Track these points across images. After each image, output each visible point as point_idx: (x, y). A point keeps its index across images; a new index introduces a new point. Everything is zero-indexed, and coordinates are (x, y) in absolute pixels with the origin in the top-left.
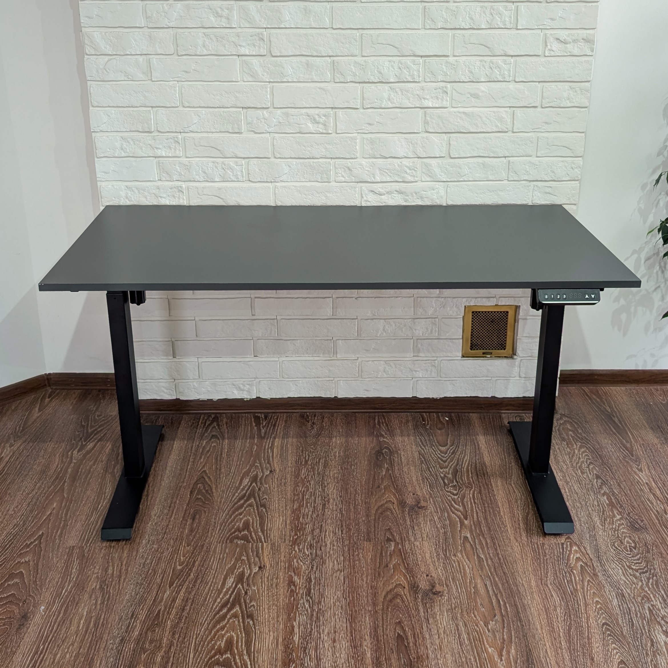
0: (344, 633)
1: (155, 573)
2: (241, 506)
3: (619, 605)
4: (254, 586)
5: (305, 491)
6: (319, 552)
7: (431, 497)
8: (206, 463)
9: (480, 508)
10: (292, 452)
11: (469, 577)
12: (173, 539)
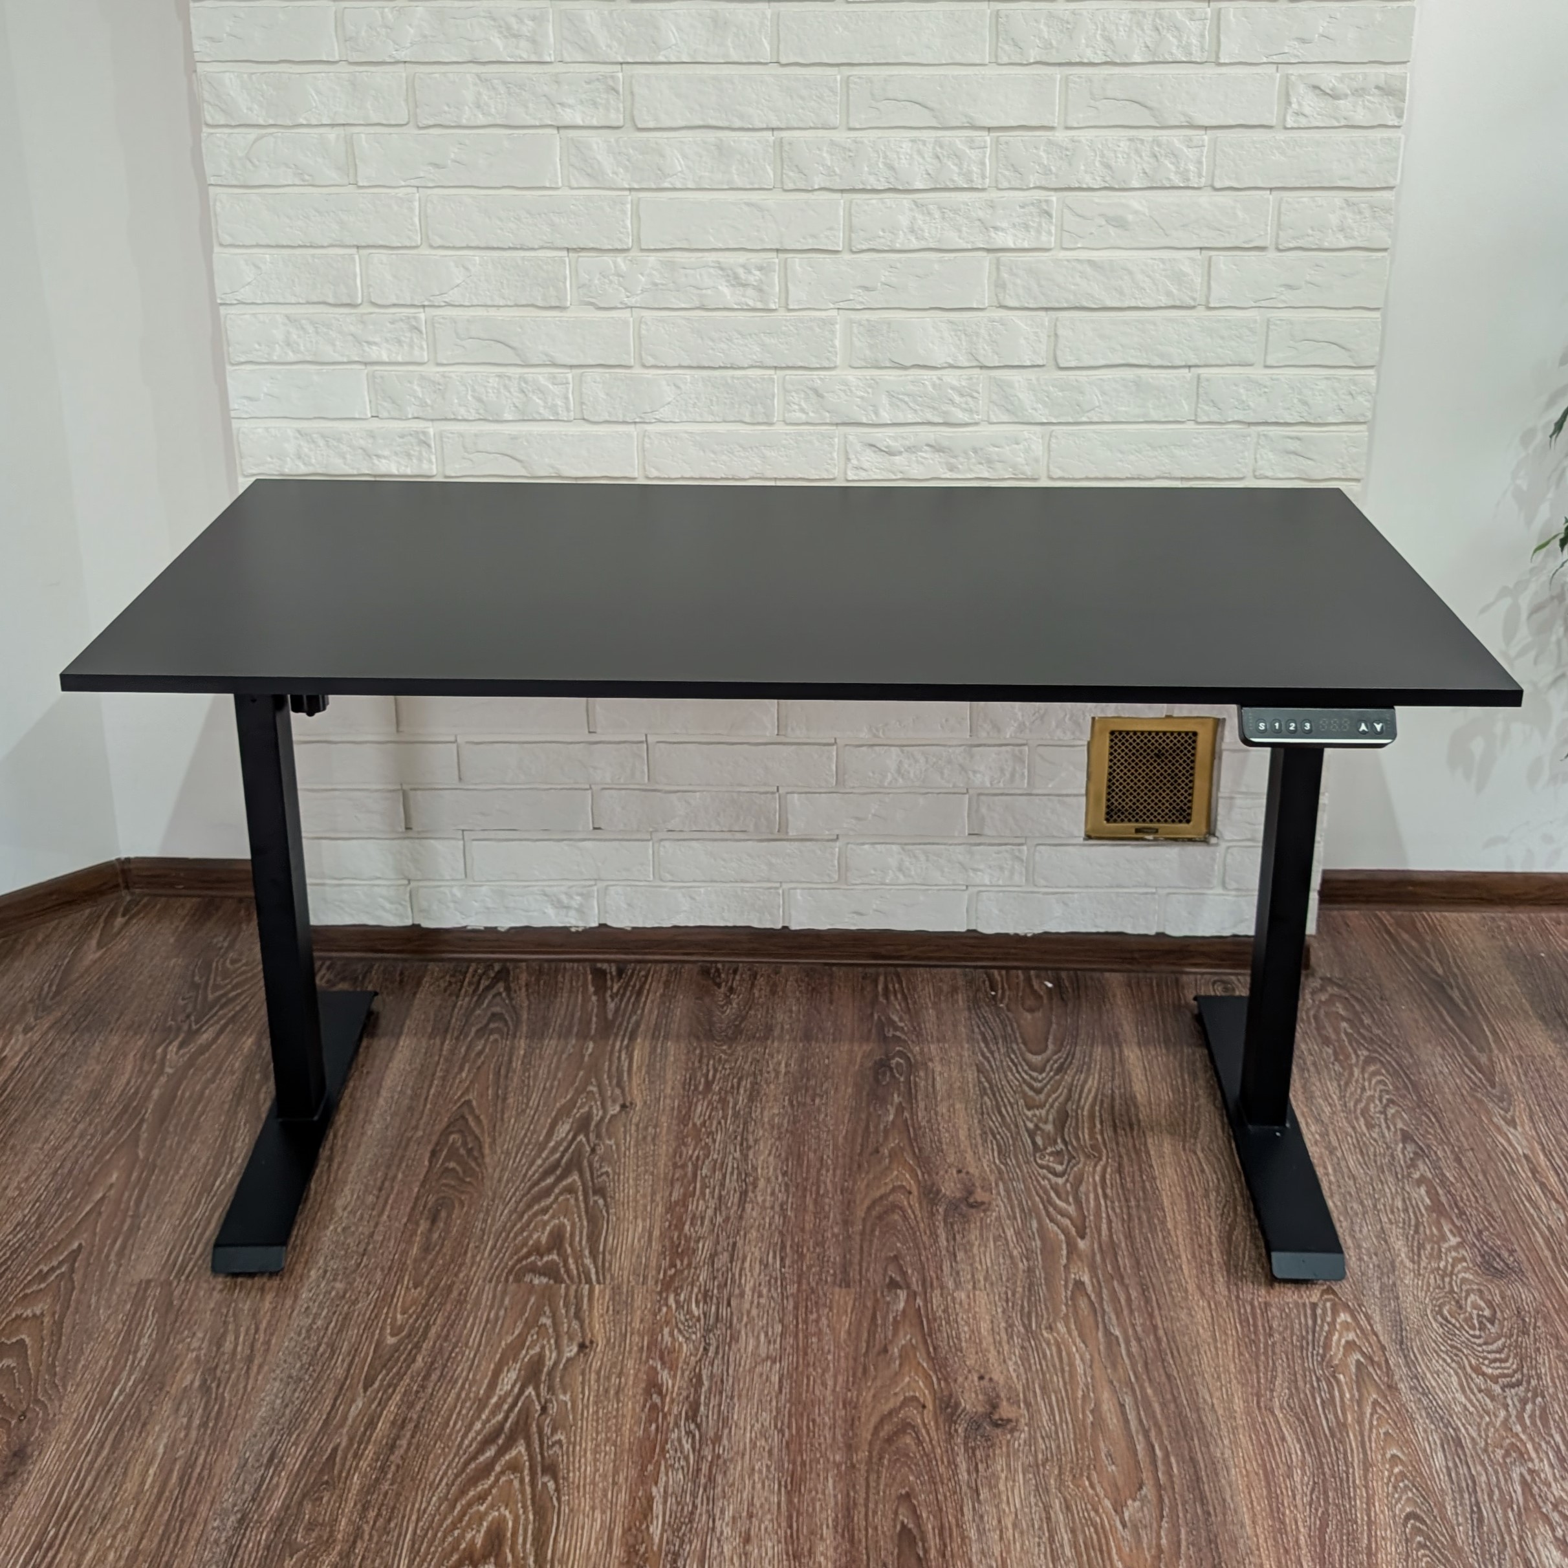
0: (772, 1520)
1: (333, 1352)
2: (547, 1192)
3: (1448, 1468)
4: (565, 1393)
5: (702, 1157)
6: (724, 1312)
7: (1002, 1179)
8: (471, 1082)
9: (1118, 1210)
10: (676, 1061)
11: (1081, 1385)
12: (382, 1269)
